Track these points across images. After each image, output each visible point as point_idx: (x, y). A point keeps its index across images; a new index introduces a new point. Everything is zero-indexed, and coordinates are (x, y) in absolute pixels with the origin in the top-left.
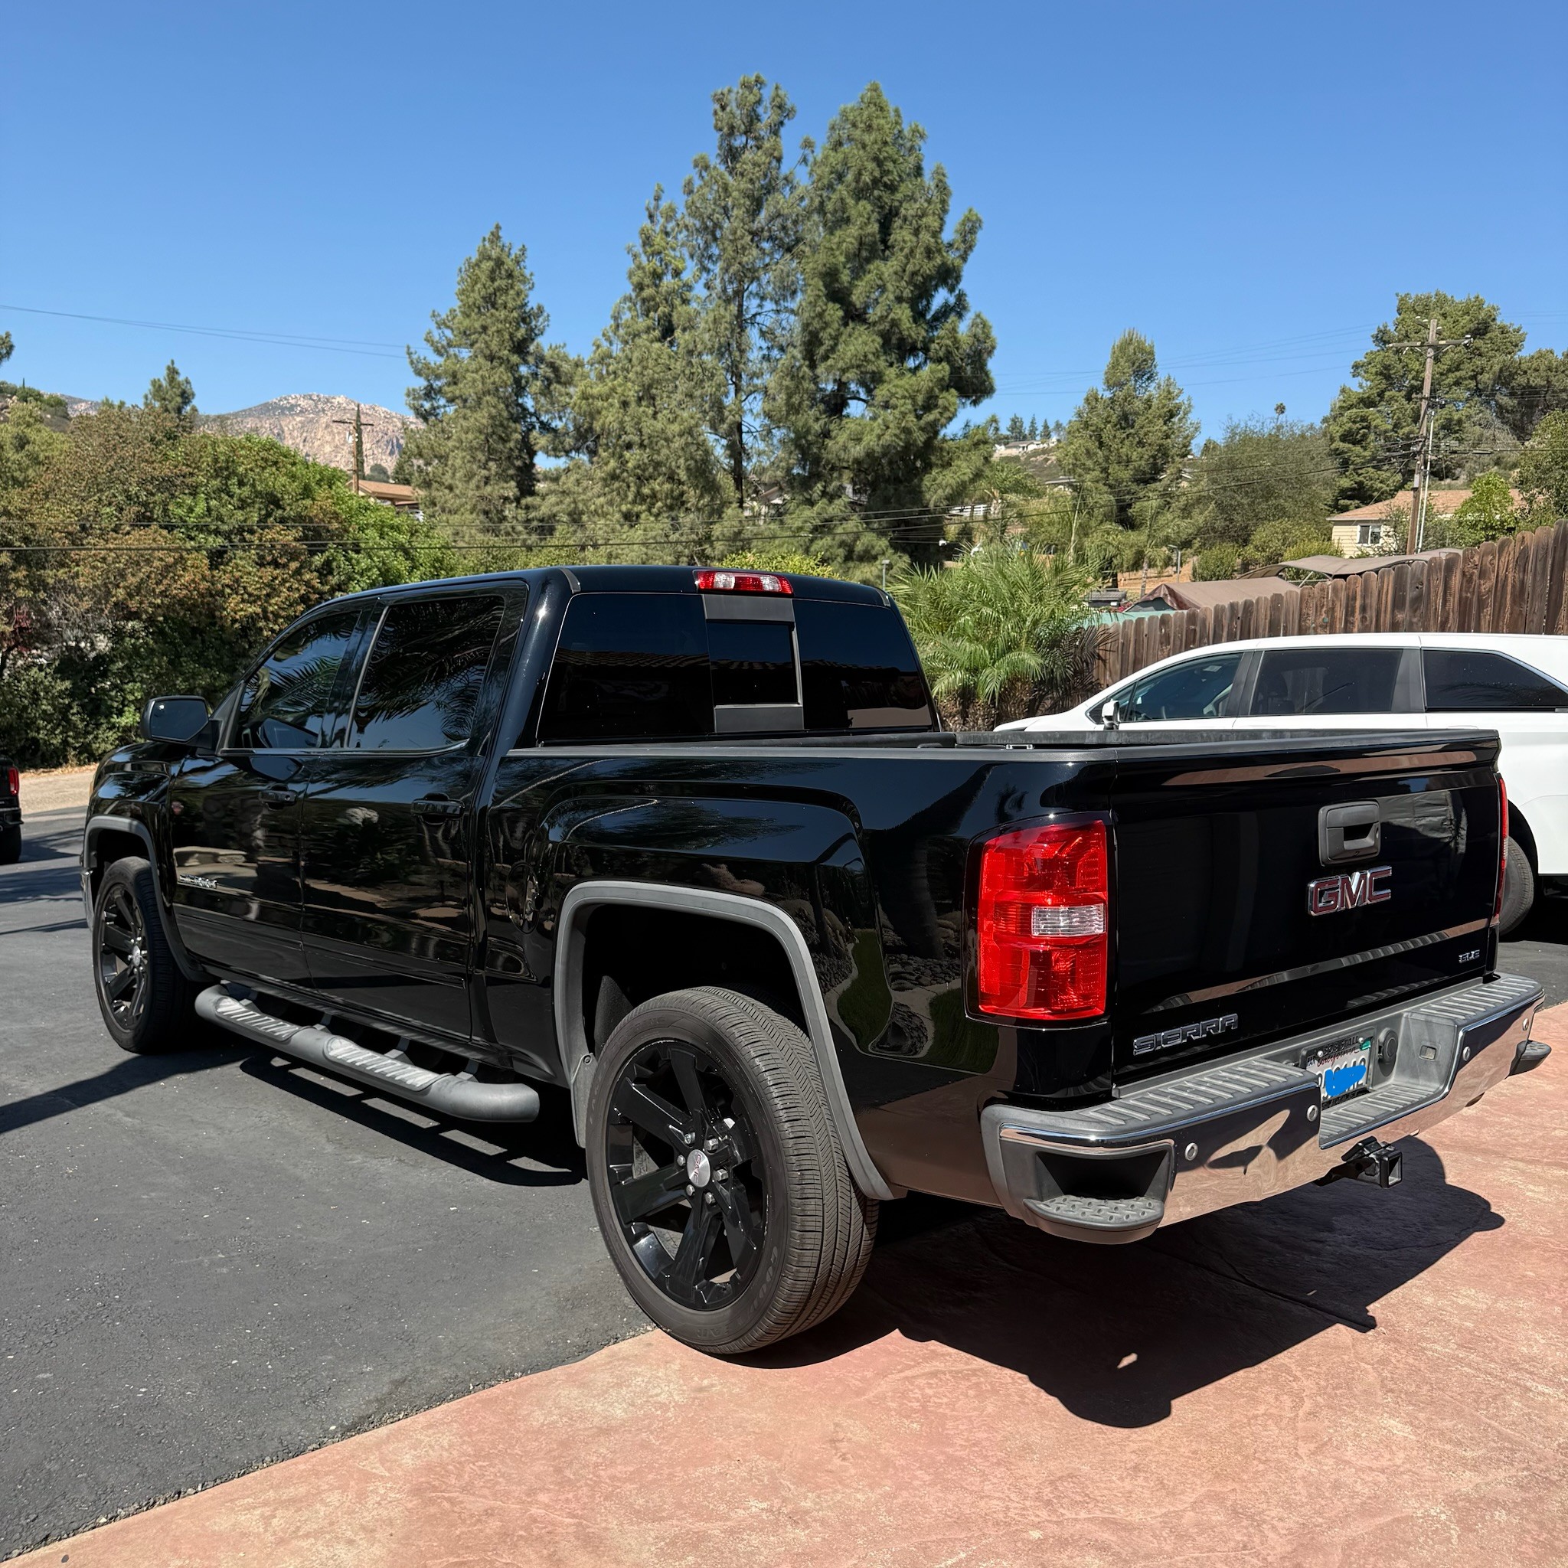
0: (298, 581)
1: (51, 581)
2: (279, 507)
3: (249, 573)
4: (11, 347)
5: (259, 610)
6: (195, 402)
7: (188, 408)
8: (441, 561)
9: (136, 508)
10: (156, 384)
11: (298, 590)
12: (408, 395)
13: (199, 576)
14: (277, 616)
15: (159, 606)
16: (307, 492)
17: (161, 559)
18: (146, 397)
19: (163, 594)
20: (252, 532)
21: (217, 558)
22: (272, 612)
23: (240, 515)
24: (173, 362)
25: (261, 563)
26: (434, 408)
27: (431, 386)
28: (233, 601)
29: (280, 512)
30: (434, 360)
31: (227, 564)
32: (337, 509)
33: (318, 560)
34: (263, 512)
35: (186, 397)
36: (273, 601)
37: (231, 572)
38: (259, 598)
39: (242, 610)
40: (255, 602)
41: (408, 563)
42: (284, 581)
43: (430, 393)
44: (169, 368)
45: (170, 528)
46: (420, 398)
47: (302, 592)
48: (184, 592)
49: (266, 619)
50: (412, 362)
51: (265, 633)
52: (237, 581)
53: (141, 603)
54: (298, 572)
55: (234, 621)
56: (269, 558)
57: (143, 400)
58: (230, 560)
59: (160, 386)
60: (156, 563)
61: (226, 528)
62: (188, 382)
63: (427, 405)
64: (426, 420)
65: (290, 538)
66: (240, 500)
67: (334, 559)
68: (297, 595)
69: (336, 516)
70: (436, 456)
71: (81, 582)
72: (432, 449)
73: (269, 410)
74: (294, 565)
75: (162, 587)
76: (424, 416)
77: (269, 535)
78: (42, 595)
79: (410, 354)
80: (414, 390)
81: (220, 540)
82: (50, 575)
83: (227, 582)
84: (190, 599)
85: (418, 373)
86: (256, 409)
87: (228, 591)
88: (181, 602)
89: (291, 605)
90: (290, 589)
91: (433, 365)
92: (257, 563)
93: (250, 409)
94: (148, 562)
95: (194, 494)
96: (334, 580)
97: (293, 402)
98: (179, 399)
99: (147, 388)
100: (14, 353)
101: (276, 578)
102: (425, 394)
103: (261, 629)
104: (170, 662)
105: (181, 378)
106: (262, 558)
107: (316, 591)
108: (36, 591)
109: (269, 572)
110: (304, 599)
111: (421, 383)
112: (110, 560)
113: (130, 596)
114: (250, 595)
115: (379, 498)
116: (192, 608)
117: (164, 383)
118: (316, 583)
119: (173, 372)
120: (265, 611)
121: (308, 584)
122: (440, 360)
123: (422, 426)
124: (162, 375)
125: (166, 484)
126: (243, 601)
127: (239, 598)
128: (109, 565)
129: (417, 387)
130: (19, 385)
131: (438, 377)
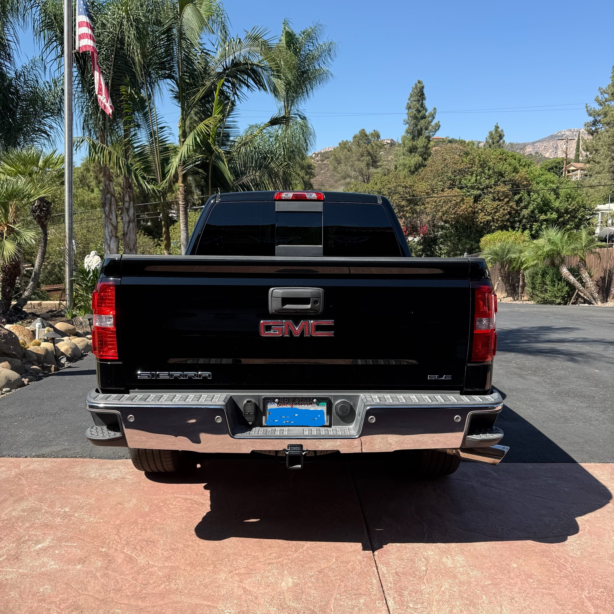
0: (508, 206)
1: (418, 210)
2: (503, 177)
3: (489, 204)
4: (440, 126)
5: (491, 218)
6: (504, 138)
7: (501, 141)
8: (570, 195)
9: (449, 182)
10: (491, 134)
11: (507, 209)
12: (585, 126)
13: (468, 206)
14: (497, 220)
15: (453, 218)
16: (516, 170)
17: (455, 200)
18: (486, 138)
19: (455, 213)
20: (491, 188)
21: (477, 199)
22: (496, 219)
23: (487, 181)
24: (497, 124)
25: (494, 200)
26: (596, 129)
27: (596, 119)
28: (481, 215)
29: (503, 179)
30: (598, 108)
31: (481, 201)
32: (527, 176)
33: (517, 197)
34: (496, 180)
35: (501, 137)
36: (497, 215)
37: (482, 204)
38: (491, 213)
39: (484, 218)
40: (490, 215)
41: (555, 196)
42: (502, 206)
43: (595, 123)
44: (495, 126)
45: (461, 188)
46: (590, 126)
47: (509, 210)
48: (462, 212)
49: (494, 222)
50: (588, 111)
51: (493, 227)
52: (484, 207)
53: (447, 217)
54: (508, 202)
55: (481, 223)
56: (497, 198)
57: (485, 140)
58: (482, 199)
59: (492, 134)
60: (453, 202)
61: (481, 187)
62: (502, 131)
63: (593, 129)
64: (592, 135)
65: (506, 189)
66: (488, 175)
67: (523, 196)
68: (506, 212)
69: (526, 179)
70: (594, 150)
71: (428, 210)
72: (593, 147)
73: (553, 138)
74: (506, 200)
75: (454, 211)
76: (591, 133)
77: (498, 188)
78: (415, 215)
79: (587, 107)
80: (588, 123)
81: (479, 192)
82: (418, 208)
83: (480, 208)
84: (464, 215)
85: (590, 115)
86: (547, 138)
87: (480, 211)
88: (461, 216)
89: (504, 216)
90: (504, 209)
91: (597, 110)
92: (492, 200)
93: (545, 138)
94: (451, 201)
95: (472, 175)
96: (522, 205)
97: (563, 133)
98: (498, 138)
99: (487, 135)
100: (440, 128)
101: (499, 205)
102: (593, 124)
103: (491, 226)
104: (458, 239)
105: (500, 130)
106: (494, 198)
107: (514, 209)
108: (413, 214)
109: (497, 202)
110: (509, 213)
111: (591, 119)
112: (437, 202)
113: (444, 215)
114: (488, 212)
115: (582, 170)
116: (466, 219)
117: (494, 133)
118: (514, 206)
119: (497, 127)
120: (493, 219)
121: (511, 207)
122: (601, 108)
123: (591, 137)
124: (493, 129)
125: (462, 172)
126: (485, 215)
127: (484, 214)
128: (437, 203)
129: (589, 121)
130: (458, 139)
131: (599, 115)
